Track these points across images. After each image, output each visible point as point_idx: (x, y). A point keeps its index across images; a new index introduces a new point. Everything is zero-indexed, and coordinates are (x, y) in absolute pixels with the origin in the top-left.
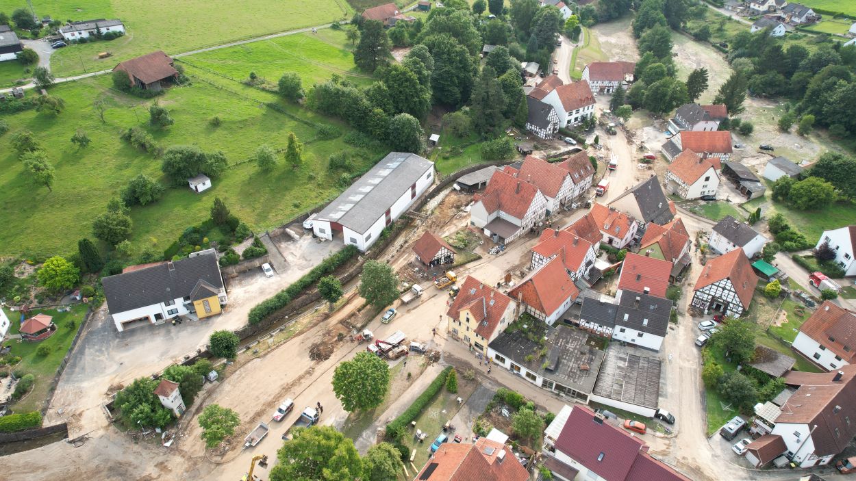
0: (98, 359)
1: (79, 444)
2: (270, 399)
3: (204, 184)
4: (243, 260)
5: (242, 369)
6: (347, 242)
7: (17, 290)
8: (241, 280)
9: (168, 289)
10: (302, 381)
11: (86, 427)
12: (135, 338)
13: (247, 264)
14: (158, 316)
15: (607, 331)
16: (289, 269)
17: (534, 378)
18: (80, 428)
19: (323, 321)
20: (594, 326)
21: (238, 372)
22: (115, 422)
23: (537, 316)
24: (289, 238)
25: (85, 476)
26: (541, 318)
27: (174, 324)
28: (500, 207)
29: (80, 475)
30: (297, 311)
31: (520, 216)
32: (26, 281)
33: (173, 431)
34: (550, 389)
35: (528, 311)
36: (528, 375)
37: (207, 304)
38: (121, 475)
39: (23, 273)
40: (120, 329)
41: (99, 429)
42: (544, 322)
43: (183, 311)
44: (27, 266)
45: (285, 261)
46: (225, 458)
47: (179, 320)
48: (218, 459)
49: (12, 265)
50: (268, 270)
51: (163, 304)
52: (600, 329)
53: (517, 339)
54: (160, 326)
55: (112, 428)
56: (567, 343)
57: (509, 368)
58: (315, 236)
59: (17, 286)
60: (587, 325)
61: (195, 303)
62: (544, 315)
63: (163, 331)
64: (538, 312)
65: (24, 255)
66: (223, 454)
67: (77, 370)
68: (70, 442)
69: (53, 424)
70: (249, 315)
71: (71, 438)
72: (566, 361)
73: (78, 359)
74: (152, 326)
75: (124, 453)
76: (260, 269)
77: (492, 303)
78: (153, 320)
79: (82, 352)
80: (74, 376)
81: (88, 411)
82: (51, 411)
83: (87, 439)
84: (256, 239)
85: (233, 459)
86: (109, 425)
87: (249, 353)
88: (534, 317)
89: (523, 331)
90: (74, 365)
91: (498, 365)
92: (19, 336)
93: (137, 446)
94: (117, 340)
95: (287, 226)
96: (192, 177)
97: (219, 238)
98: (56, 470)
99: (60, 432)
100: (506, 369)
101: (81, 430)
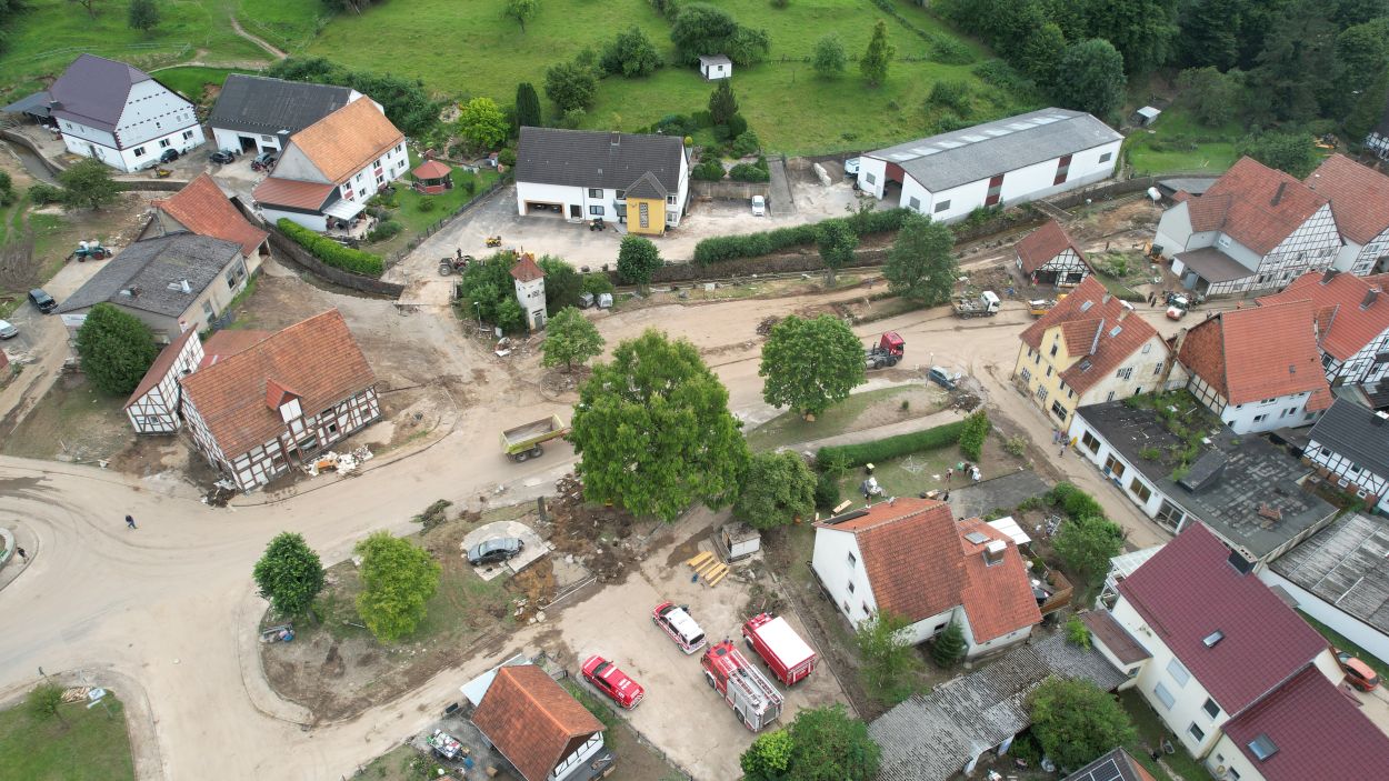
0: (478, 235)
1: (405, 312)
3: (720, 68)
4: (727, 180)
5: (651, 310)
6: (904, 202)
7: (435, 135)
8: (712, 208)
9: (600, 171)
10: (727, 352)
11: (423, 298)
12: (535, 228)
13: (731, 188)
14: (576, 210)
15: (1369, 486)
16: (791, 215)
17: (1145, 495)
18: (416, 296)
19: (806, 294)
20: (1339, 465)
21: (643, 311)
22: (456, 305)
23: (1207, 402)
24: (814, 178)
25: (391, 345)
26: (1214, 408)
27: (592, 228)
28: (1224, 226)
29: (386, 343)
30: (774, 271)
31: (1262, 249)
32: (448, 127)
33: (517, 342)
34: (1169, 528)
35: (1192, 388)
36: (1136, 486)
37: (644, 209)
38: (429, 362)
39: (449, 117)
41: (435, 305)
42: (1218, 416)
43: (610, 216)
44: (456, 110)
45: (792, 202)
46: (562, 397)
47: (599, 225)
49: (442, 104)
50: (758, 205)
51: (586, 190)
52: (1351, 475)
53: (1144, 420)
54: (573, 225)
55: (449, 310)
56: (1254, 464)
57: (1102, 464)
58: (856, 187)
60: (1322, 459)
61: (629, 205)
62: (1222, 401)
63: (573, 232)
64: (1212, 392)
65: (459, 96)
67: (449, 238)
68: (398, 306)
69: (391, 281)
70: (698, 248)
71: (400, 302)
72: (1231, 490)
73: (457, 227)
74: (563, 222)
75: (446, 341)
76: (749, 203)
77: (1114, 332)
78: (567, 213)
79: (465, 223)
80: (443, 243)
81: (434, 284)
82: (397, 268)
83: (417, 311)
84: (762, 159)
86: (447, 306)
87: (673, 295)
88: (1200, 403)
89: (1166, 416)
91: (1083, 455)
92: (411, 183)
93: (465, 340)
94: (513, 224)
95: (820, 159)
97: (708, 144)
98: (366, 326)
99: (394, 292)
100: (1097, 467)
101: (415, 298)
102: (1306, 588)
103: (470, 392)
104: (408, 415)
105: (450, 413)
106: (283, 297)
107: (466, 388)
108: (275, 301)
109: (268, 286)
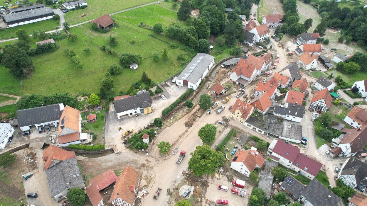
0: (114, 128)
1: (118, 154)
2: (176, 140)
3: (136, 66)
4: (155, 94)
6: (189, 87)
7: (80, 106)
8: (155, 101)
9: (135, 105)
10: (185, 134)
11: (119, 149)
12: (124, 121)
13: (156, 95)
14: (131, 114)
15: (283, 117)
16: (171, 97)
17: (261, 132)
19: (186, 114)
20: (279, 115)
21: (163, 132)
22: (128, 148)
23: (260, 112)
24: (168, 86)
26: (261, 112)
27: (137, 116)
28: (241, 74)
29: (123, 163)
30: (177, 111)
31: (249, 77)
32: (82, 102)
33: (148, 150)
34: (266, 135)
35: (257, 110)
36: (259, 131)
37: (148, 109)
38: (135, 163)
39: (80, 100)
40: (119, 118)
41: (123, 150)
42: (262, 114)
43: (139, 112)
44: (81, 97)
45: (169, 94)
46: (167, 158)
47: (138, 115)
48: (165, 158)
49: (77, 97)
50: (164, 97)
51: (133, 109)
52: (281, 116)
53: (254, 119)
54: (132, 117)
55: (127, 149)
56: (271, 120)
57: (252, 129)
58: (177, 85)
59: (80, 104)
60: (276, 115)
61: (144, 109)
62: (262, 111)
63: (133, 119)
64: (260, 110)
65: (79, 93)
66: (166, 157)
67: (109, 132)
68: (116, 154)
69: (108, 148)
70: (162, 113)
71: (116, 152)
72: (271, 126)
73: (108, 128)
74: (129, 117)
75: (134, 157)
76: (161, 97)
77: (246, 107)
78: (129, 115)
79: (108, 126)
80: (108, 134)
81: (118, 145)
82: (106, 145)
83: (121, 153)
84: (158, 87)
85: (170, 158)
86: (126, 149)
87: (165, 125)
88: (258, 112)
89: (256, 117)
90: (107, 130)
91: (248, 128)
92: (86, 121)
93: (137, 155)
94: (119, 122)
95: (167, 81)
96: (131, 64)
97: (144, 86)
98: (115, 162)
99: (112, 151)
100: (251, 129)
101: (118, 150)
102: (286, 137)
103: (150, 165)
104: (144, 176)
105: (151, 172)
106: (90, 164)
107: (148, 165)
108: (90, 166)
109: (83, 163)
